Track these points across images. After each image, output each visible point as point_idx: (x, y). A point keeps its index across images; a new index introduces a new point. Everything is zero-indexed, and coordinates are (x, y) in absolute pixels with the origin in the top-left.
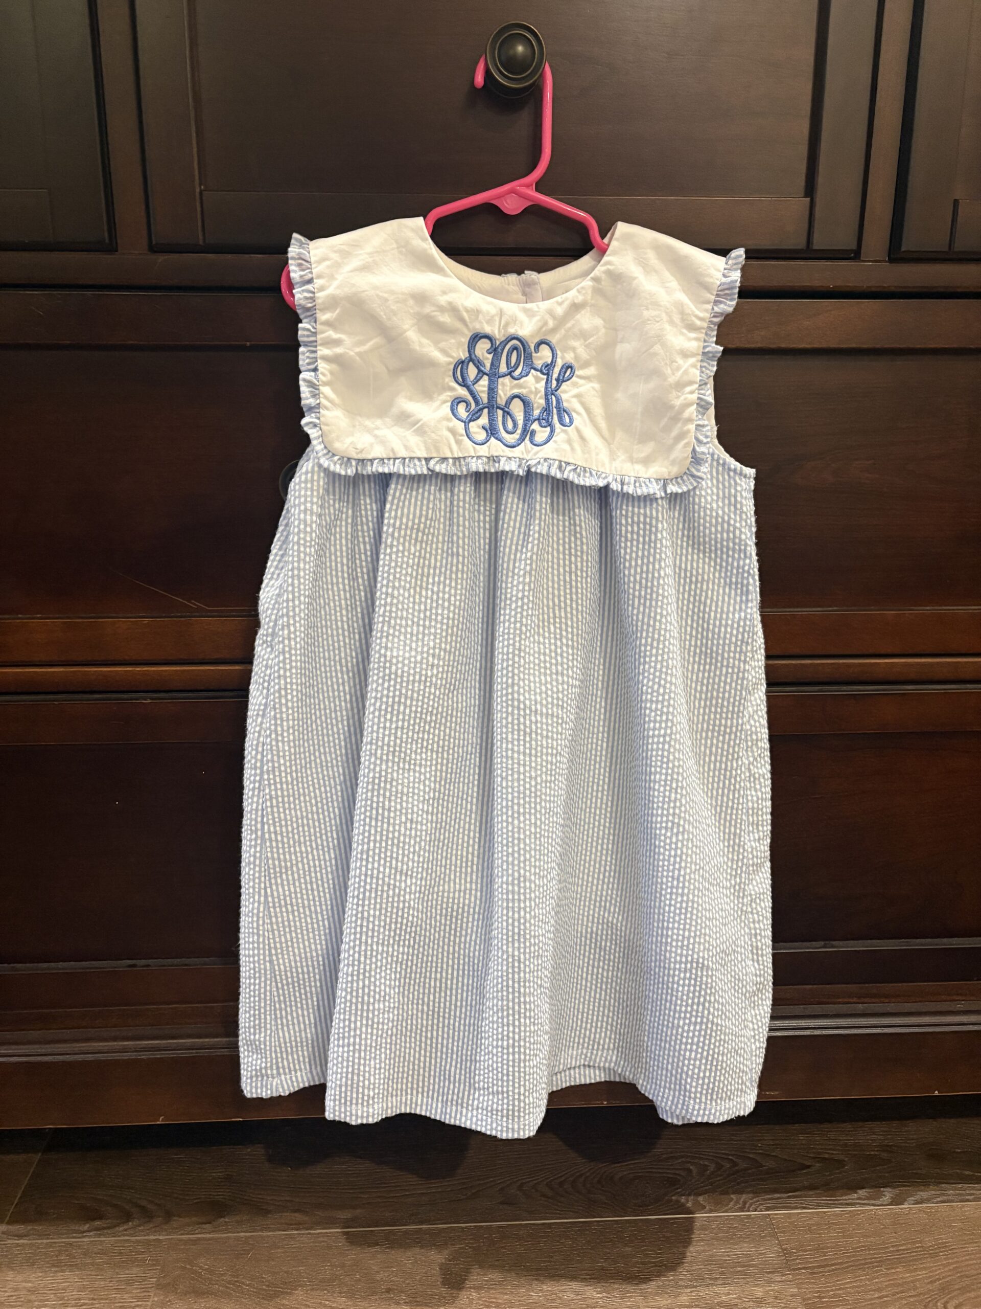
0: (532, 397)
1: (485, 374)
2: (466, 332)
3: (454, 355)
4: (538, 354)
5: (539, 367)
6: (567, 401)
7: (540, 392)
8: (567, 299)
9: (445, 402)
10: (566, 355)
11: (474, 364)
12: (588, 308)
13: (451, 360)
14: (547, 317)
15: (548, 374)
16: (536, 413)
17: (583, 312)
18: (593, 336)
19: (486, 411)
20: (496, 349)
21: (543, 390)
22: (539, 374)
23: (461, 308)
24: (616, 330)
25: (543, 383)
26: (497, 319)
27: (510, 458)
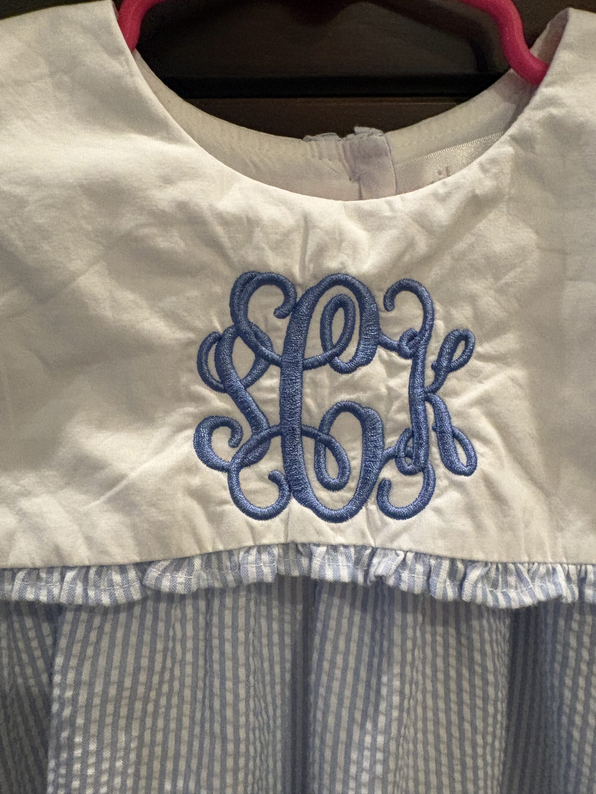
0: (381, 407)
1: (272, 362)
2: (225, 270)
3: (199, 324)
4: (392, 314)
5: (395, 340)
6: (459, 414)
7: (398, 397)
8: (458, 187)
9: (181, 428)
10: (454, 312)
11: (248, 343)
12: (503, 206)
13: (191, 335)
14: (415, 229)
15: (414, 356)
16: (392, 440)
17: (491, 216)
18: (513, 267)
19: (277, 441)
20: (296, 307)
21: (405, 391)
22: (395, 356)
23: (210, 218)
24: (563, 253)
25: (405, 376)
26: (298, 239)
27: (334, 548)
